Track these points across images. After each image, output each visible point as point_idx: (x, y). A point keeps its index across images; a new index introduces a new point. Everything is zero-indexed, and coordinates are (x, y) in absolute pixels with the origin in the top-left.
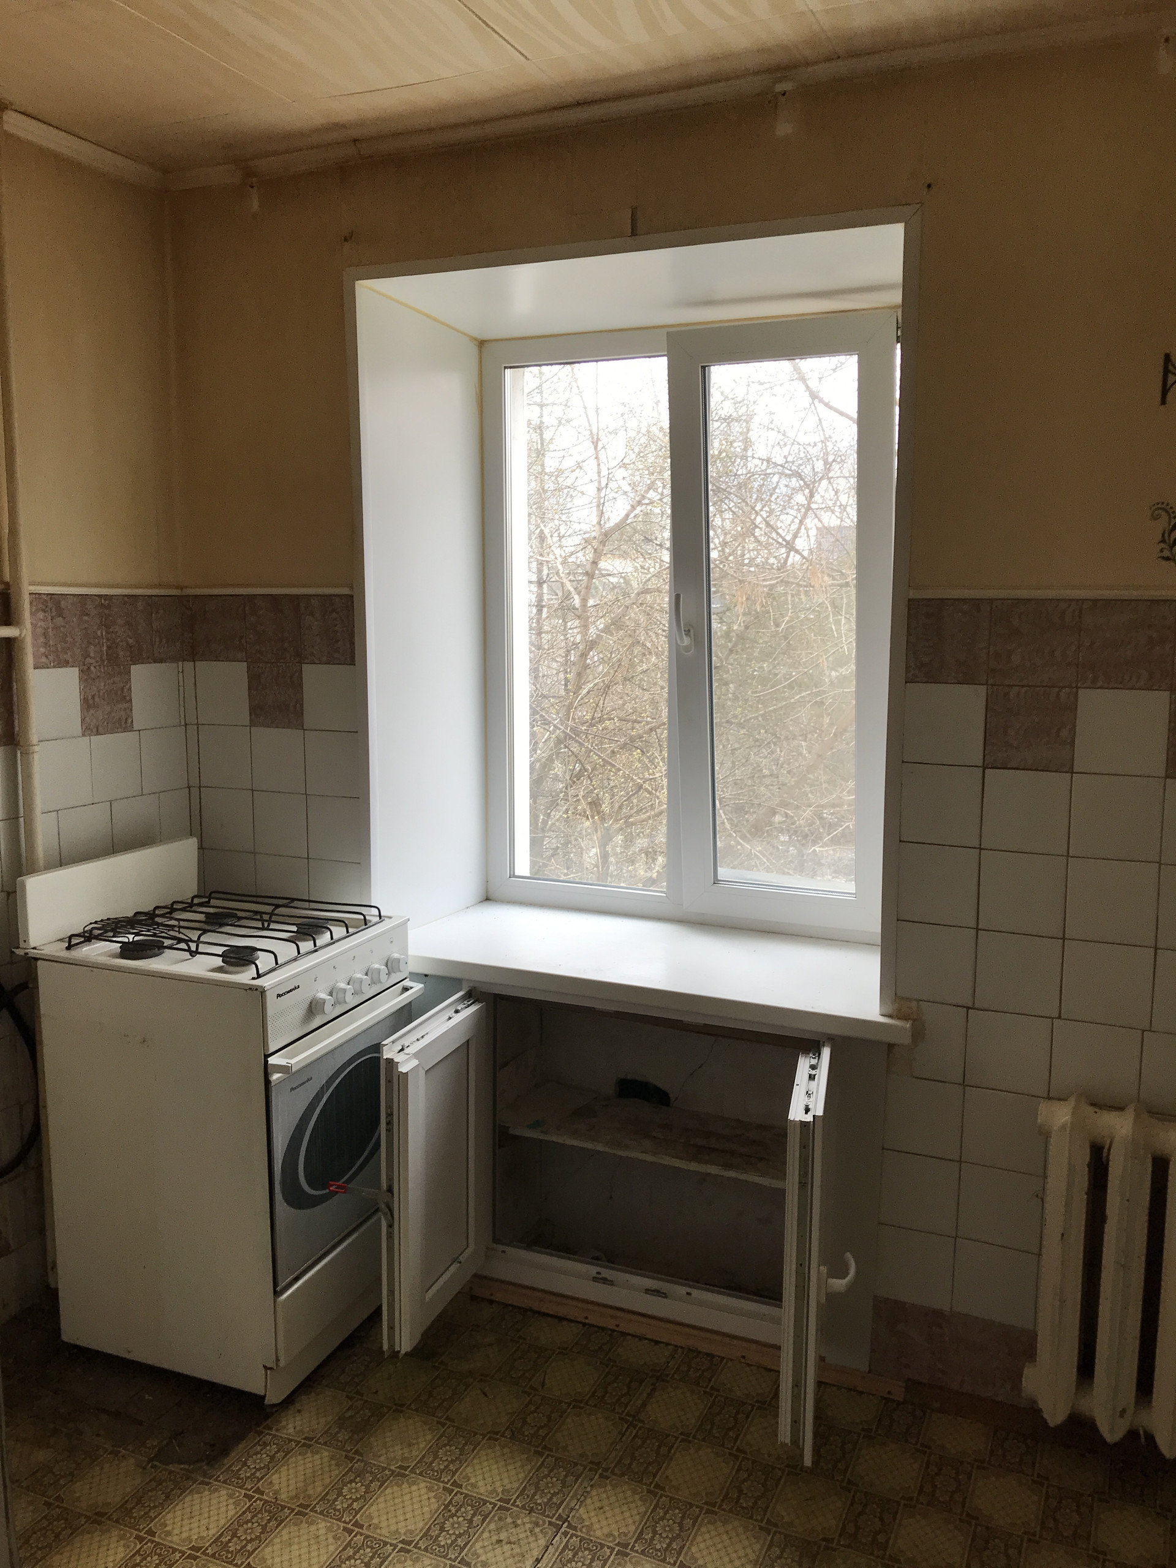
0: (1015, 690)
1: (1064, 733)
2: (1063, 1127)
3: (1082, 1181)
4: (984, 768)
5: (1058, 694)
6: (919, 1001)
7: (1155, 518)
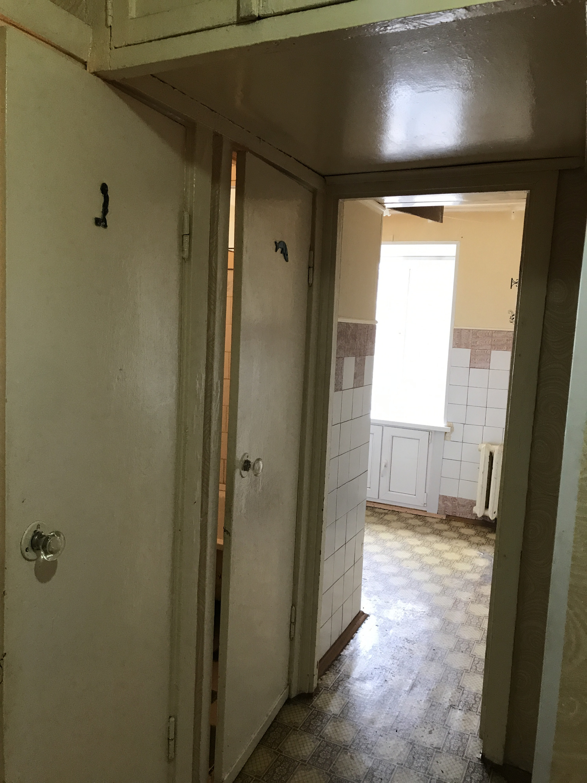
0: (477, 350)
1: (488, 360)
2: (483, 448)
3: (488, 460)
4: (470, 368)
5: (487, 351)
6: (452, 423)
7: (510, 313)
